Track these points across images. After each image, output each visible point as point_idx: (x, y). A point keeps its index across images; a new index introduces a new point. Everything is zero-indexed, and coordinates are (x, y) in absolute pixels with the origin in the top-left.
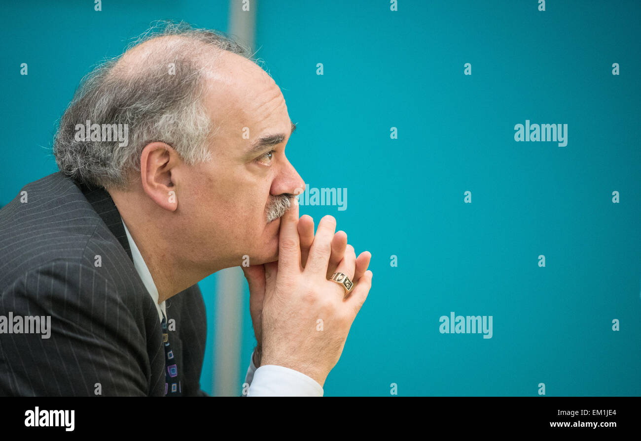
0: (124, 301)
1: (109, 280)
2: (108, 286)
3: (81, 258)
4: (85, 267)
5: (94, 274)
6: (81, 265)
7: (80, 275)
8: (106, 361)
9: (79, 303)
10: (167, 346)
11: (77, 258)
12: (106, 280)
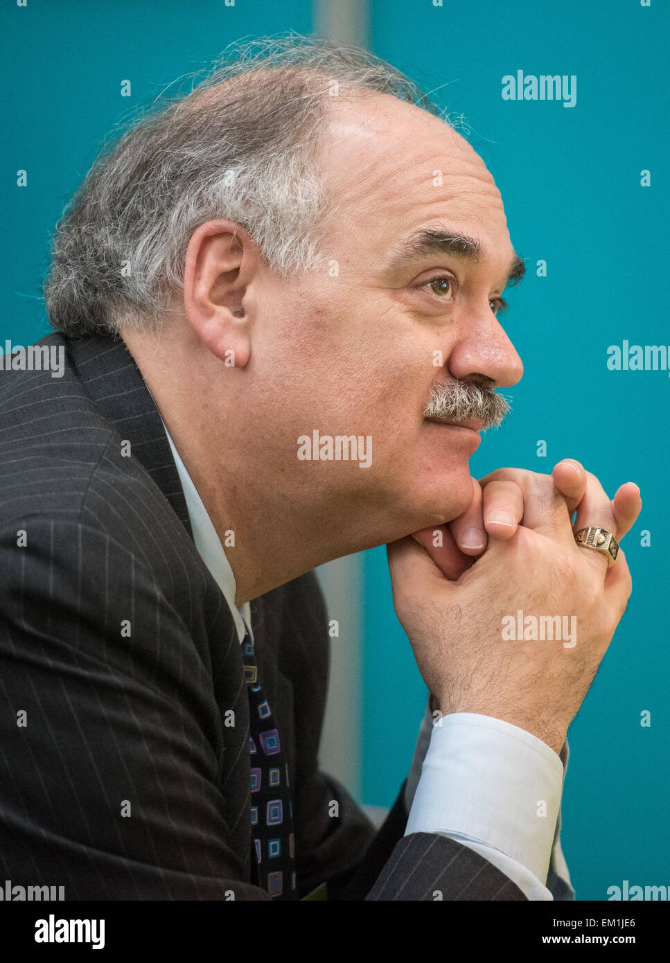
0: (169, 599)
1: (138, 555)
2: (137, 566)
3: (79, 511)
4: (89, 529)
5: (107, 543)
6: (80, 526)
7: (80, 546)
8: (135, 720)
9: (79, 603)
10: (255, 693)
11: (71, 511)
12: (133, 556)
